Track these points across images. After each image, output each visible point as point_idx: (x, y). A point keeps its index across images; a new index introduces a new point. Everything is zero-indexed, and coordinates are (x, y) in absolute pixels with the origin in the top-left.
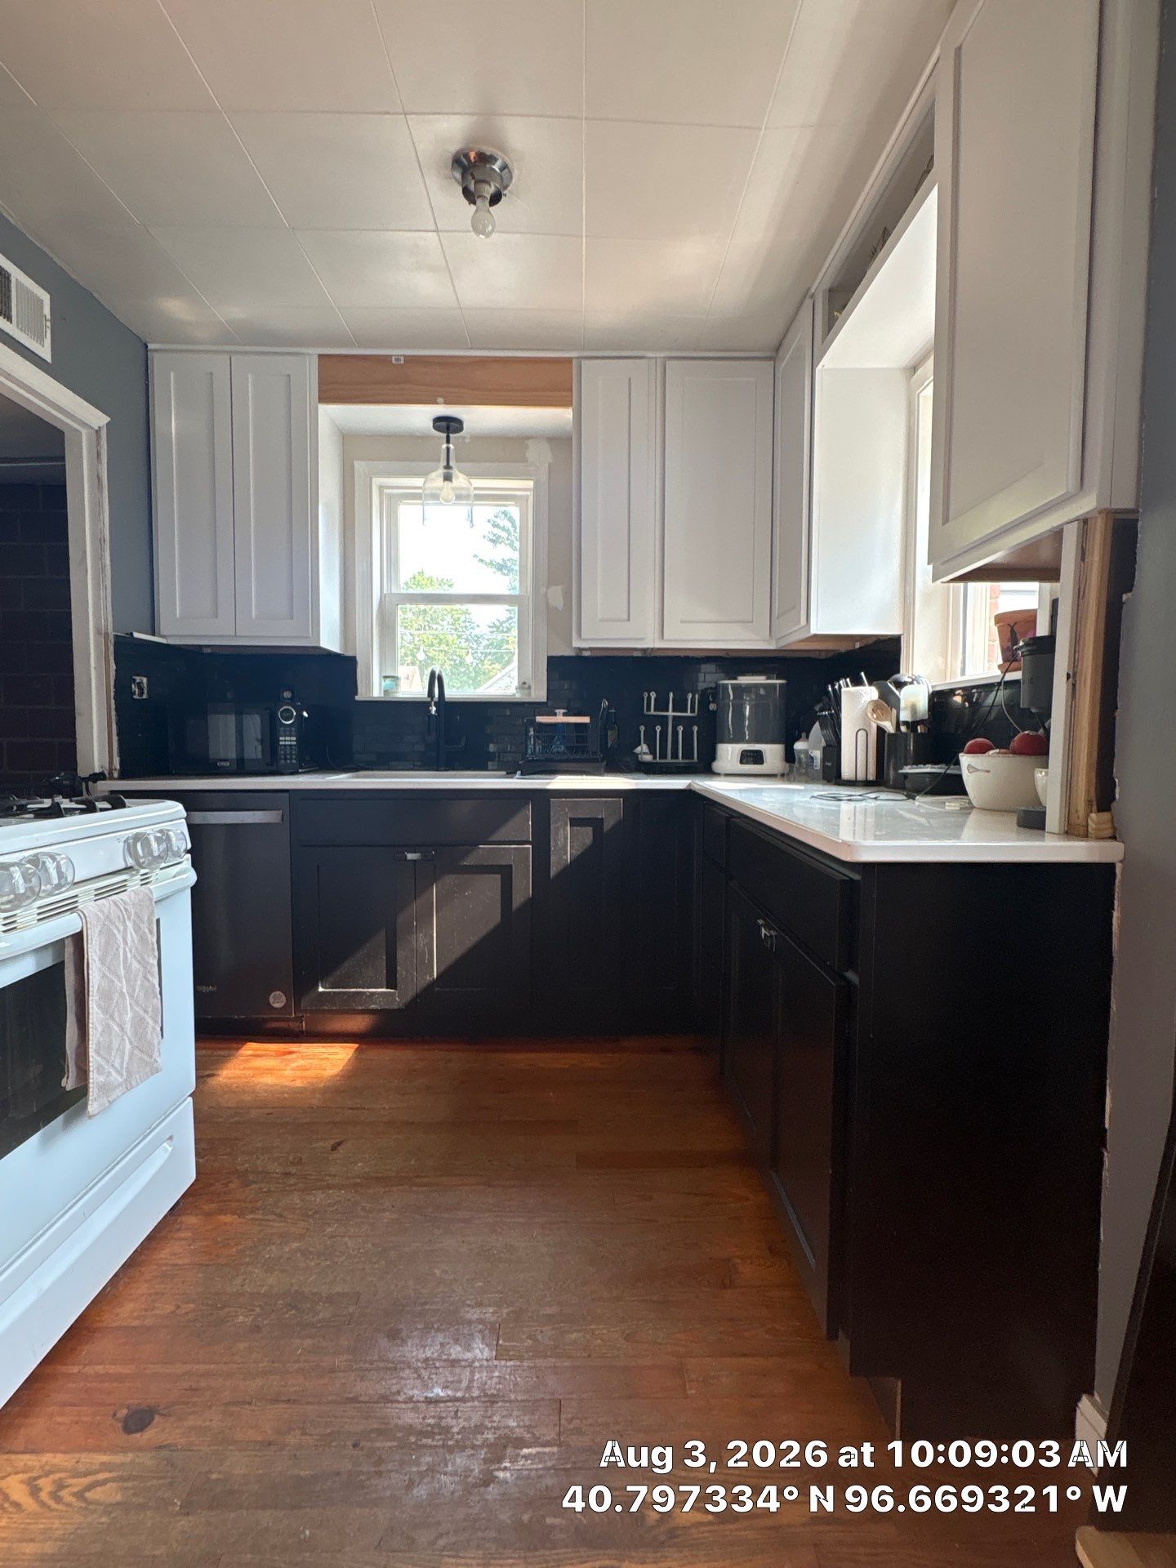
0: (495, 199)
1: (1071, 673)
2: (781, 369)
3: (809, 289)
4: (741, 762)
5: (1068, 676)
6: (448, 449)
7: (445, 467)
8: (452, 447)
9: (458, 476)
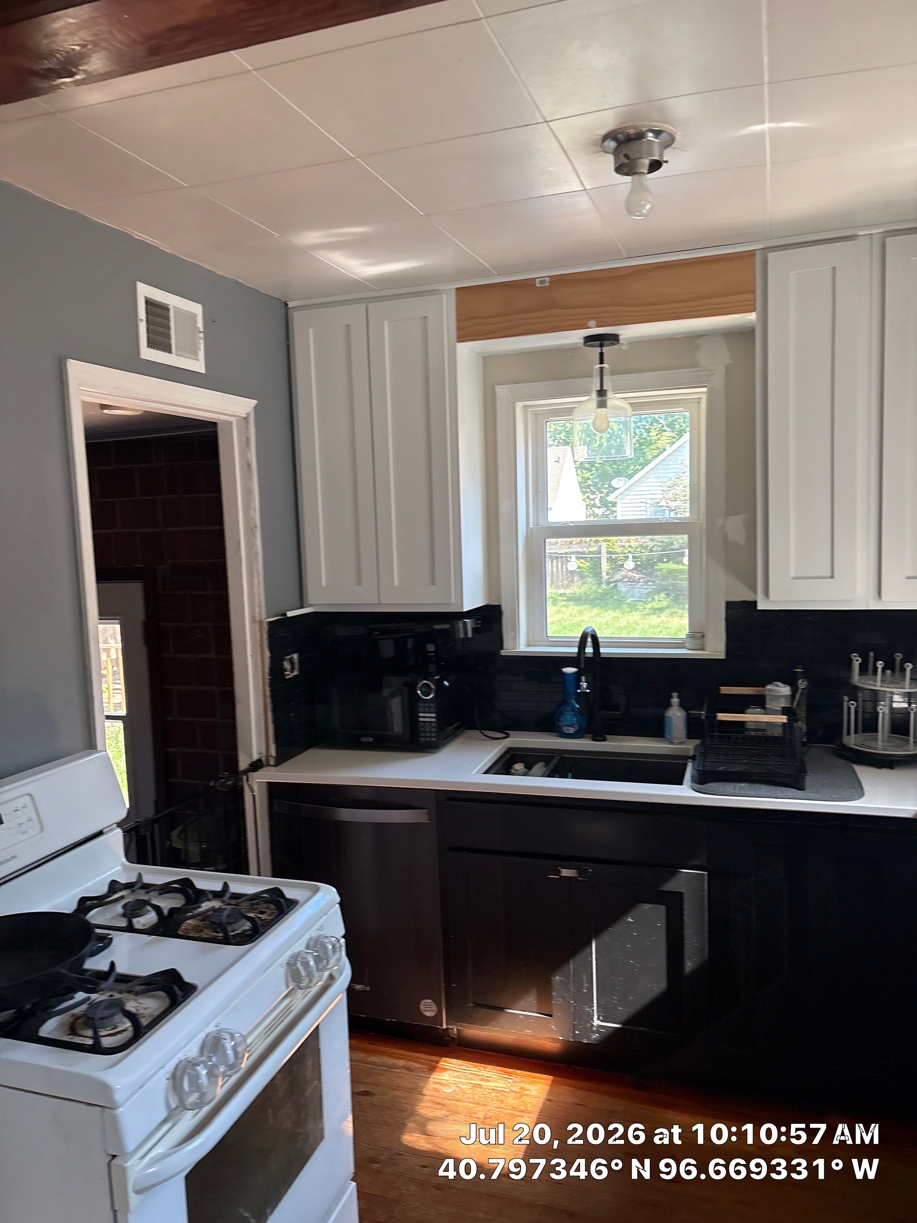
0: (655, 166)
6: (602, 369)
7: (598, 391)
8: (606, 367)
9: (614, 399)
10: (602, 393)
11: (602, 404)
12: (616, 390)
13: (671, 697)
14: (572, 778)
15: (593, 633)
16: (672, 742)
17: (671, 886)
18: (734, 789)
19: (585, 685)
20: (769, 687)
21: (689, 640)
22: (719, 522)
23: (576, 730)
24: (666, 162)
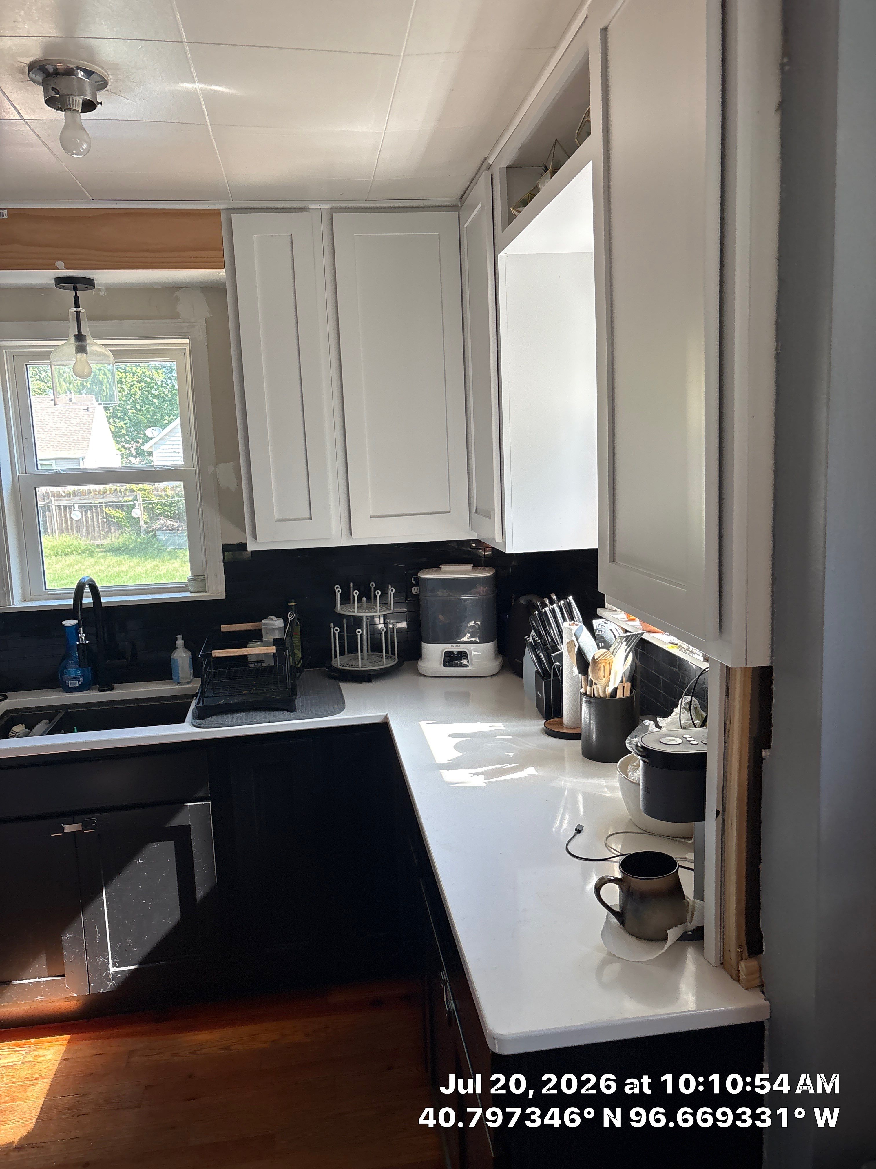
0: (89, 106)
1: (721, 810)
2: (465, 226)
3: (486, 158)
4: (445, 665)
5: (718, 813)
6: (78, 313)
7: (75, 336)
8: (82, 311)
9: (94, 345)
10: (80, 337)
11: (82, 349)
12: (97, 336)
13: (177, 639)
14: (77, 732)
15: (90, 583)
16: (179, 683)
17: (178, 821)
18: (232, 720)
19: (83, 636)
20: (263, 621)
21: (191, 583)
22: (211, 469)
23: (80, 683)
24: (101, 103)
